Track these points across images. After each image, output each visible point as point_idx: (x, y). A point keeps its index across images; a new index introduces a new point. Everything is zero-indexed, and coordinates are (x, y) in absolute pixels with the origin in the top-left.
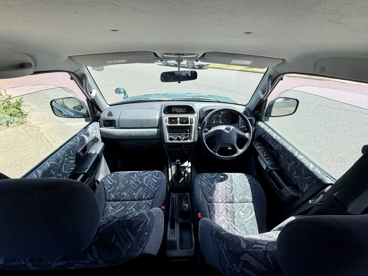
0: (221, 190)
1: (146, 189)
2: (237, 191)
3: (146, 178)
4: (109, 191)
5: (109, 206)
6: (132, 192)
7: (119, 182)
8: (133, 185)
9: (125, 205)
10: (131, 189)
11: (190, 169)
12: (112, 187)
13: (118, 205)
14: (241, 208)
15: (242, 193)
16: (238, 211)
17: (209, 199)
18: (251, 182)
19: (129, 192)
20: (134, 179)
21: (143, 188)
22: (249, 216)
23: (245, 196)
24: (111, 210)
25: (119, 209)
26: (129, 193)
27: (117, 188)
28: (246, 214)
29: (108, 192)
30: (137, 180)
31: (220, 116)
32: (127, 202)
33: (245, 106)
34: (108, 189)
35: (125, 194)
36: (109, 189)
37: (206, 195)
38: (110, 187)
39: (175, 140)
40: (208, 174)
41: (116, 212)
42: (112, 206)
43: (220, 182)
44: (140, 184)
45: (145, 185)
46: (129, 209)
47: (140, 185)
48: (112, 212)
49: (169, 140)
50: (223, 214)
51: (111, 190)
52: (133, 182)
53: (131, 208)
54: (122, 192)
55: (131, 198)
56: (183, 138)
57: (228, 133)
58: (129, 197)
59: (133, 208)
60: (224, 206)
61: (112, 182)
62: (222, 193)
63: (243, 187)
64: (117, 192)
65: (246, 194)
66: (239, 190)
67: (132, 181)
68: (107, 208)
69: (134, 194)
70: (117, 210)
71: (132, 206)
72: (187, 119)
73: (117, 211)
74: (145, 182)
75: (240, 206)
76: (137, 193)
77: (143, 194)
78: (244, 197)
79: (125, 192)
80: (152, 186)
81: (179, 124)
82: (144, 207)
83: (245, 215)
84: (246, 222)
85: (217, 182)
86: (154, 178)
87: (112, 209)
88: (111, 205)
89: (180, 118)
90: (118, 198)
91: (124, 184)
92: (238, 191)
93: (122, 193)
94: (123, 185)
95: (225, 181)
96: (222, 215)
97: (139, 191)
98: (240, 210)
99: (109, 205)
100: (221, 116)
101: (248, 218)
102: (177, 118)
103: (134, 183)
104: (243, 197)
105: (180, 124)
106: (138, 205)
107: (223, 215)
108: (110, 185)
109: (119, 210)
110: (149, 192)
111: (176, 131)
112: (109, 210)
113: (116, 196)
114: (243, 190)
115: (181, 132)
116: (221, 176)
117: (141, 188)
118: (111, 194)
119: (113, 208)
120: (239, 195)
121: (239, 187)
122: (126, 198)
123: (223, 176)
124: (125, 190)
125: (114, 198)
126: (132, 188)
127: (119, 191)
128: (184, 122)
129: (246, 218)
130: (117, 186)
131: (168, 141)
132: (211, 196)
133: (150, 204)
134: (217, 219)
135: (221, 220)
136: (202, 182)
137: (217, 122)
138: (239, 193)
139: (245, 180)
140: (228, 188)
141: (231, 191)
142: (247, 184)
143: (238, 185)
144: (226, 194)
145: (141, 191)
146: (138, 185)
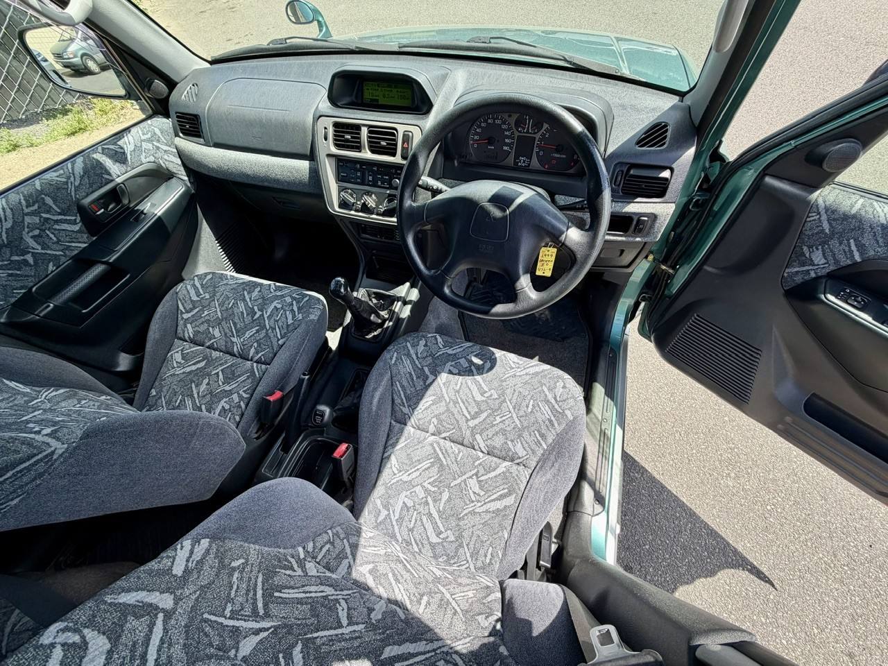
0: (450, 399)
1: (263, 334)
2: (498, 418)
3: (275, 307)
4: (185, 316)
5: (177, 352)
6: (232, 332)
7: (214, 300)
8: (240, 314)
9: (208, 360)
10: (232, 325)
11: (409, 307)
12: (195, 308)
13: (195, 354)
14: (482, 471)
15: (508, 429)
16: (467, 475)
17: (402, 412)
18: (560, 407)
19: (227, 331)
20: (248, 300)
21: (258, 331)
22: (492, 501)
23: (512, 441)
24: (177, 362)
25: (194, 364)
26: (226, 334)
27: (206, 313)
28: (487, 492)
29: (183, 318)
30: (253, 306)
31: (538, 136)
32: (215, 354)
33: (681, 95)
34: (184, 311)
35: (217, 333)
36: (187, 312)
37: (398, 401)
38: (191, 306)
39: (357, 211)
40: (439, 339)
41: (186, 369)
42: (182, 354)
43: (459, 374)
44: (255, 317)
45: (265, 325)
46: (213, 373)
47: (256, 320)
48: (178, 367)
49: (341, 206)
50: (418, 467)
51: (190, 315)
52: (243, 308)
53: (218, 370)
54: (213, 327)
55: (226, 346)
56: (382, 209)
57: (495, 219)
58: (222, 344)
59: (220, 373)
60: (435, 445)
61: (198, 296)
62: (448, 410)
63: (522, 413)
64: (202, 323)
65: (520, 436)
66: (504, 418)
67: (242, 304)
68: (172, 356)
69: (234, 340)
70: (189, 365)
71: (220, 369)
72: (393, 134)
73: (188, 369)
74: (268, 317)
75: (480, 464)
76: (242, 340)
77: (251, 346)
78: (509, 443)
79: (217, 330)
80: (278, 330)
81: (367, 154)
82: (242, 378)
83: (482, 493)
84: (473, 513)
85: (450, 372)
86: (292, 310)
87: (179, 360)
88: (182, 350)
89: (373, 130)
90: (198, 338)
91: (223, 306)
92: (498, 419)
93: (211, 329)
94: (218, 310)
95: (478, 378)
96: (416, 468)
97: (247, 335)
98: (476, 474)
99: (177, 350)
100: (543, 135)
101: (485, 504)
102: (358, 127)
103: (245, 312)
104: (506, 443)
105: (373, 152)
106: (233, 369)
107: (418, 469)
108: (192, 301)
109: (194, 368)
110: (265, 345)
111: (358, 178)
112: (174, 361)
113: (196, 333)
114: (516, 420)
115: (375, 185)
116: (475, 356)
117: (254, 330)
118: (189, 326)
119: (182, 359)
120: (497, 433)
121: (511, 407)
122: (215, 344)
123: (482, 360)
124: (219, 324)
125: (192, 336)
126: (235, 324)
127: (208, 321)
128: (383, 147)
129: (479, 504)
130: (205, 307)
131: (337, 208)
132: (409, 406)
133: (257, 376)
134: (396, 472)
135: (405, 480)
136: (402, 360)
137: (520, 164)
138: (501, 426)
139: (544, 392)
140: (475, 401)
141: (476, 413)
142: (542, 408)
143: (510, 401)
144: (458, 417)
145: (251, 337)
146: (250, 318)
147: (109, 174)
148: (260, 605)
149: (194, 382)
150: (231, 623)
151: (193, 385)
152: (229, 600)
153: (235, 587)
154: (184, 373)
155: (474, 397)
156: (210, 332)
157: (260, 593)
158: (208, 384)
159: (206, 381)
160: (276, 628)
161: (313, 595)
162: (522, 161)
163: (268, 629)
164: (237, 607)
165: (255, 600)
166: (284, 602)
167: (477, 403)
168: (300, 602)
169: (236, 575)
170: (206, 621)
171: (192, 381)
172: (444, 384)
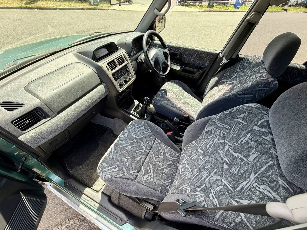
0: (172, 98)
1: (144, 139)
4: (126, 174)
5: (143, 178)
6: (140, 152)
7: (121, 160)
8: (132, 148)
9: (149, 162)
10: (136, 152)
12: (122, 169)
19: (138, 154)
20: (126, 145)
21: (142, 141)
24: (148, 178)
25: (150, 169)
26: (140, 155)
27: (127, 164)
29: (127, 175)
30: (130, 142)
32: (147, 160)
34: (123, 174)
35: (138, 159)
38: (121, 171)
39: (124, 85)
40: (157, 96)
41: (152, 173)
42: (145, 175)
43: (167, 95)
45: (141, 138)
46: (155, 160)
47: (137, 142)
48: (150, 177)
50: (186, 107)
51: (125, 172)
52: (129, 147)
53: (155, 158)
54: (135, 160)
55: (145, 155)
56: (129, 79)
58: (144, 157)
59: (156, 157)
62: (174, 99)
63: (176, 88)
64: (131, 165)
67: (127, 147)
68: (144, 181)
69: (143, 151)
70: (150, 171)
71: (154, 157)
73: (152, 172)
74: (137, 137)
76: (144, 147)
77: (148, 144)
79: (136, 158)
80: (144, 133)
81: (119, 67)
82: (160, 148)
86: (138, 128)
87: (147, 176)
88: (143, 175)
90: (138, 168)
91: (126, 156)
92: (177, 92)
93: (135, 161)
94: (127, 158)
95: (168, 92)
97: (142, 145)
99: (142, 178)
101: (191, 99)
102: (113, 61)
103: (132, 146)
105: (120, 65)
106: (155, 152)
108: (118, 171)
109: (152, 169)
110: (149, 138)
112: (147, 179)
113: (136, 168)
115: (124, 74)
118: (131, 172)
122: (143, 160)
124: (134, 157)
125: (137, 171)
126: (136, 150)
128: (121, 62)
130: (124, 164)
131: (120, 90)
132: (173, 104)
133: (160, 142)
145: (144, 144)
146: (136, 144)
149: (158, 168)
151: (159, 169)
154: (153, 174)
156: (137, 162)
158: (159, 162)
159: (158, 163)
171: (158, 169)
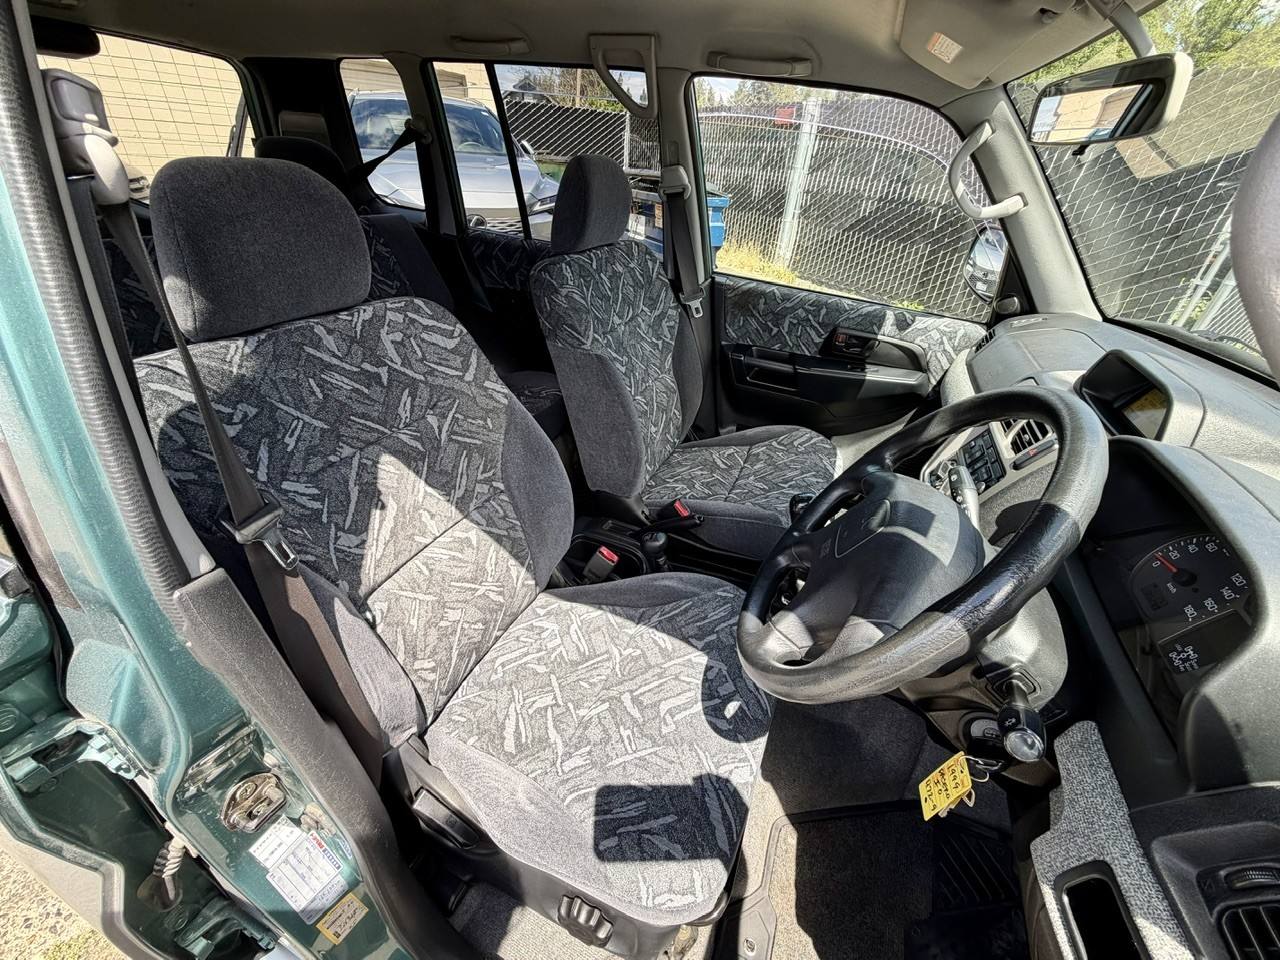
0: (665, 669)
2: (629, 732)
4: (774, 443)
5: (736, 450)
8: (784, 473)
9: (728, 469)
10: (769, 473)
12: (785, 446)
14: (558, 711)
15: (608, 748)
19: (762, 472)
22: (517, 722)
23: (589, 753)
24: (724, 452)
25: (723, 462)
27: (780, 454)
28: (531, 717)
29: (771, 442)
32: (736, 472)
34: (779, 440)
35: (759, 466)
36: (779, 443)
37: (667, 608)
43: (705, 680)
44: (781, 484)
50: (583, 640)
52: (792, 474)
54: (765, 462)
58: (747, 472)
60: (605, 656)
61: (799, 444)
62: (650, 667)
65: (594, 764)
66: (627, 742)
68: (731, 448)
69: (752, 478)
71: (720, 478)
73: (717, 460)
75: (568, 709)
78: (588, 748)
79: (762, 466)
81: (1005, 442)
83: (531, 711)
84: (512, 700)
85: (708, 669)
92: (625, 733)
95: (699, 707)
96: (581, 637)
97: (759, 485)
99: (738, 449)
101: (517, 714)
106: (719, 485)
107: (579, 639)
109: (719, 463)
114: (621, 760)
116: (740, 708)
117: (764, 486)
118: (764, 448)
119: (729, 455)
120: (605, 731)
121: (643, 753)
122: (747, 468)
125: (753, 453)
127: (771, 457)
129: (518, 708)
130: (787, 452)
134: (582, 618)
135: (572, 627)
136: (724, 604)
137: (1173, 655)
138: (615, 737)
139: (665, 815)
140: (660, 701)
141: (641, 703)
142: (634, 805)
143: (655, 753)
144: (638, 681)
147: (879, 328)
148: (460, 438)
149: (705, 466)
150: (450, 416)
151: (701, 467)
152: (466, 417)
153: (473, 422)
154: (714, 459)
155: (665, 700)
156: (759, 462)
157: (468, 440)
159: (705, 472)
160: (440, 441)
161: (459, 479)
162: (1183, 656)
163: (440, 435)
164: (460, 423)
165: (464, 436)
166: (458, 455)
167: (656, 705)
168: (456, 467)
169: (481, 422)
170: (454, 401)
172: (690, 660)
